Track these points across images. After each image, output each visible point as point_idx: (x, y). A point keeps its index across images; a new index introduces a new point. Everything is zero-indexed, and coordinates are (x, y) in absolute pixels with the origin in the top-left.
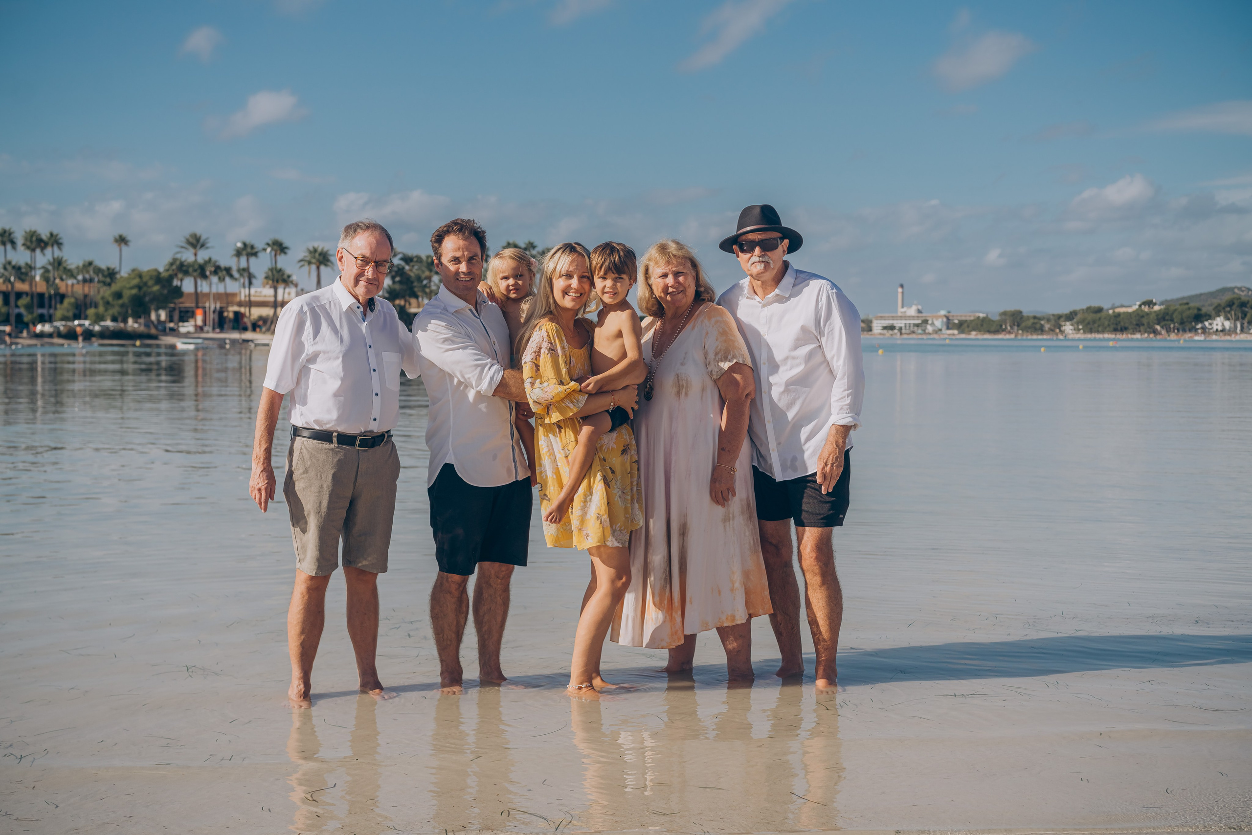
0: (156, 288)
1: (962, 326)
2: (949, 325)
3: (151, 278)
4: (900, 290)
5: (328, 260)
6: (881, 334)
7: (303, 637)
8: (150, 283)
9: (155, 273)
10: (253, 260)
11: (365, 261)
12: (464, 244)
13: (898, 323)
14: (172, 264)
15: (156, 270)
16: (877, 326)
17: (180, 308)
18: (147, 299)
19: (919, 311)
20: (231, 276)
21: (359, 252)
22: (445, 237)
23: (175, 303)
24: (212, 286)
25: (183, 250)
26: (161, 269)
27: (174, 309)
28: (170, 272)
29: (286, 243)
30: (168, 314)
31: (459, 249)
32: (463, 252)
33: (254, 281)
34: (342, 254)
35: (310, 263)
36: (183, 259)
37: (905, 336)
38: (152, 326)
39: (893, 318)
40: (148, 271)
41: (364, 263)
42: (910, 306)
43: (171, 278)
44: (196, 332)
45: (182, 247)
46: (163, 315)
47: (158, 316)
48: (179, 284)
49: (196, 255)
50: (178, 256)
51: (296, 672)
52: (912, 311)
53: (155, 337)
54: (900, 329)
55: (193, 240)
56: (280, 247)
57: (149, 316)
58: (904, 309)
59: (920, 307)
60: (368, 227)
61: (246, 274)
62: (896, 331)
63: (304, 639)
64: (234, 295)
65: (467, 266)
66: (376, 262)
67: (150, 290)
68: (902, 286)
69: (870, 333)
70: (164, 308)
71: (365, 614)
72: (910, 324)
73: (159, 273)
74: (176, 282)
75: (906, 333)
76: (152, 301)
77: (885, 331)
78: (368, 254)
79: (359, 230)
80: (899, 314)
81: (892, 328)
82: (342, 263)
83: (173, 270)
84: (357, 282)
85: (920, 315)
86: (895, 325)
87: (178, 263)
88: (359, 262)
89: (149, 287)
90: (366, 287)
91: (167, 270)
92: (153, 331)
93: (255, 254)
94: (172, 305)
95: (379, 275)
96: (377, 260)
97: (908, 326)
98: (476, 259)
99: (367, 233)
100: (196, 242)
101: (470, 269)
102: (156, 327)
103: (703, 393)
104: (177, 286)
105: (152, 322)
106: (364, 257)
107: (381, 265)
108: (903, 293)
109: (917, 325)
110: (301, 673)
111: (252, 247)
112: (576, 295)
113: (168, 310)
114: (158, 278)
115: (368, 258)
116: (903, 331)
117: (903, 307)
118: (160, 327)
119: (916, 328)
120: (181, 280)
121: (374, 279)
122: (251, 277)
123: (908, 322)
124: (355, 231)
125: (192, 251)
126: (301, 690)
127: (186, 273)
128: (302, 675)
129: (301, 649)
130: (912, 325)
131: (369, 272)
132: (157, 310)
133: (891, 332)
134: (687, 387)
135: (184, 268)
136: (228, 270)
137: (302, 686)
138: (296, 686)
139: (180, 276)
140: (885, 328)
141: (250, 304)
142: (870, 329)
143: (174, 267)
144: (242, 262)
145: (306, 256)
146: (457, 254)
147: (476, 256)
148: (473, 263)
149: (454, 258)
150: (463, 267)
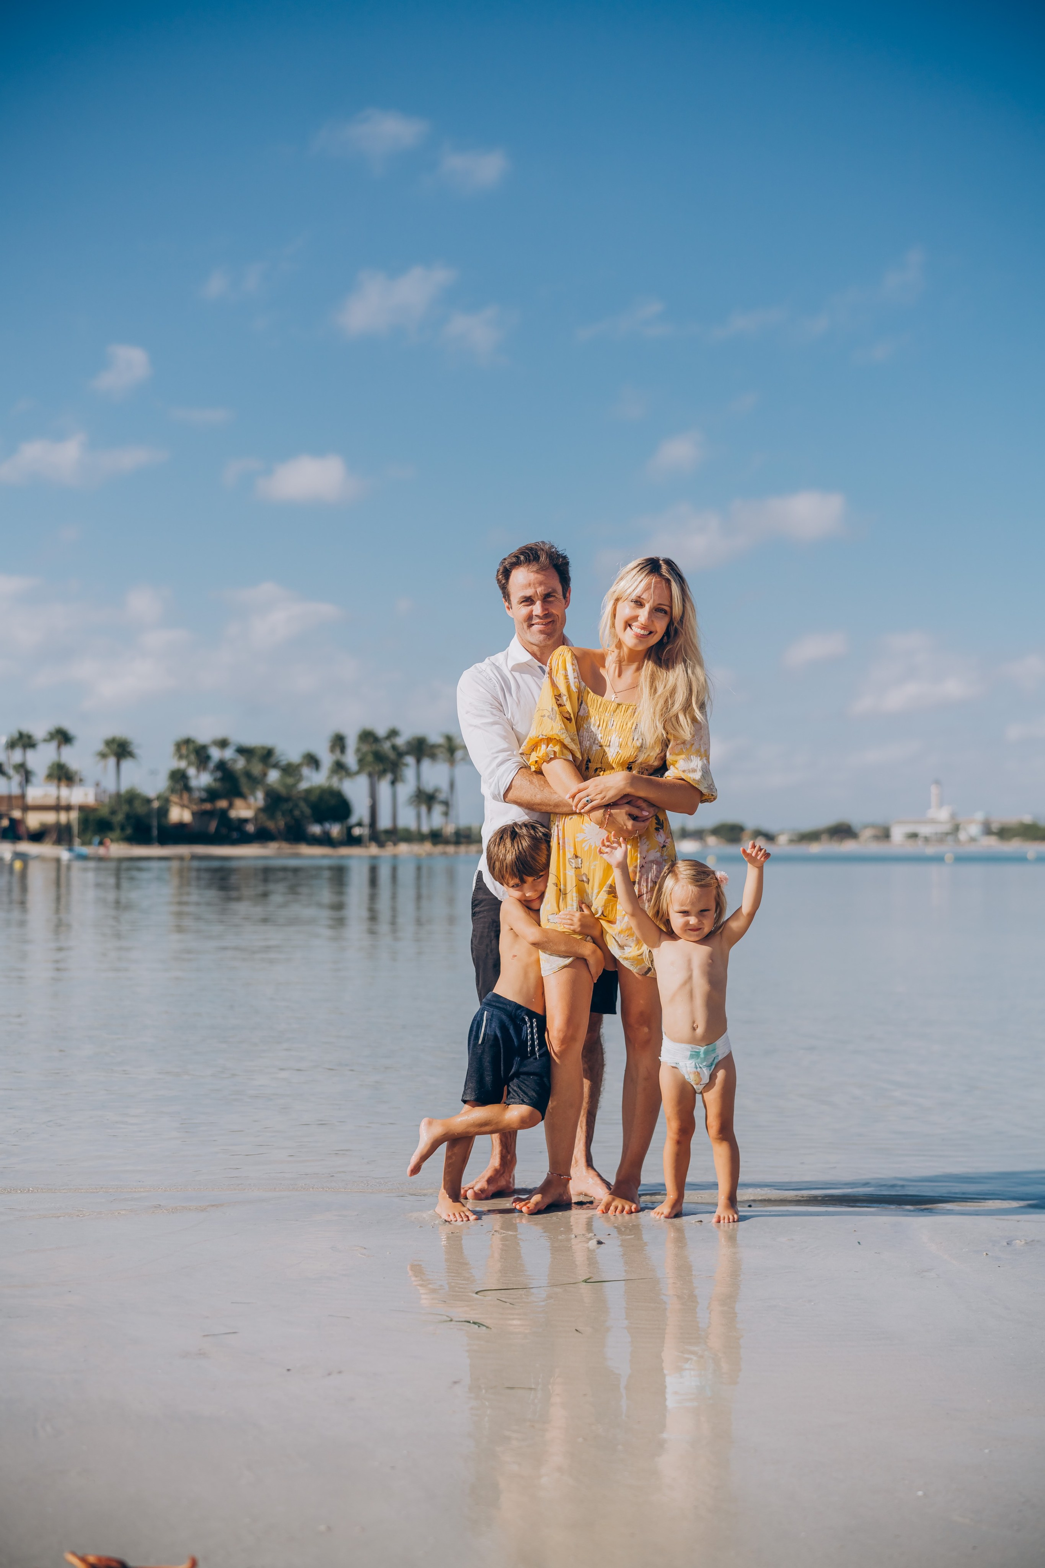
1: (1004, 833)
2: (988, 831)
4: (934, 788)
5: (129, 752)
10: (29, 751)
12: (536, 578)
16: (898, 833)
20: (2, 773)
22: (513, 571)
31: (530, 585)
32: (535, 588)
33: (31, 779)
35: (104, 757)
56: (63, 737)
61: (22, 771)
64: (10, 798)
65: (542, 606)
68: (937, 782)
69: (885, 843)
81: (914, 836)
86: (921, 832)
93: (32, 745)
97: (936, 833)
98: (554, 596)
101: (547, 609)
108: (939, 789)
111: (28, 736)
112: (642, 632)
122: (28, 775)
140: (908, 836)
141: (26, 808)
142: (887, 838)
144: (17, 756)
145: (101, 747)
146: (529, 592)
147: (554, 591)
148: (550, 602)
149: (525, 597)
150: (537, 609)
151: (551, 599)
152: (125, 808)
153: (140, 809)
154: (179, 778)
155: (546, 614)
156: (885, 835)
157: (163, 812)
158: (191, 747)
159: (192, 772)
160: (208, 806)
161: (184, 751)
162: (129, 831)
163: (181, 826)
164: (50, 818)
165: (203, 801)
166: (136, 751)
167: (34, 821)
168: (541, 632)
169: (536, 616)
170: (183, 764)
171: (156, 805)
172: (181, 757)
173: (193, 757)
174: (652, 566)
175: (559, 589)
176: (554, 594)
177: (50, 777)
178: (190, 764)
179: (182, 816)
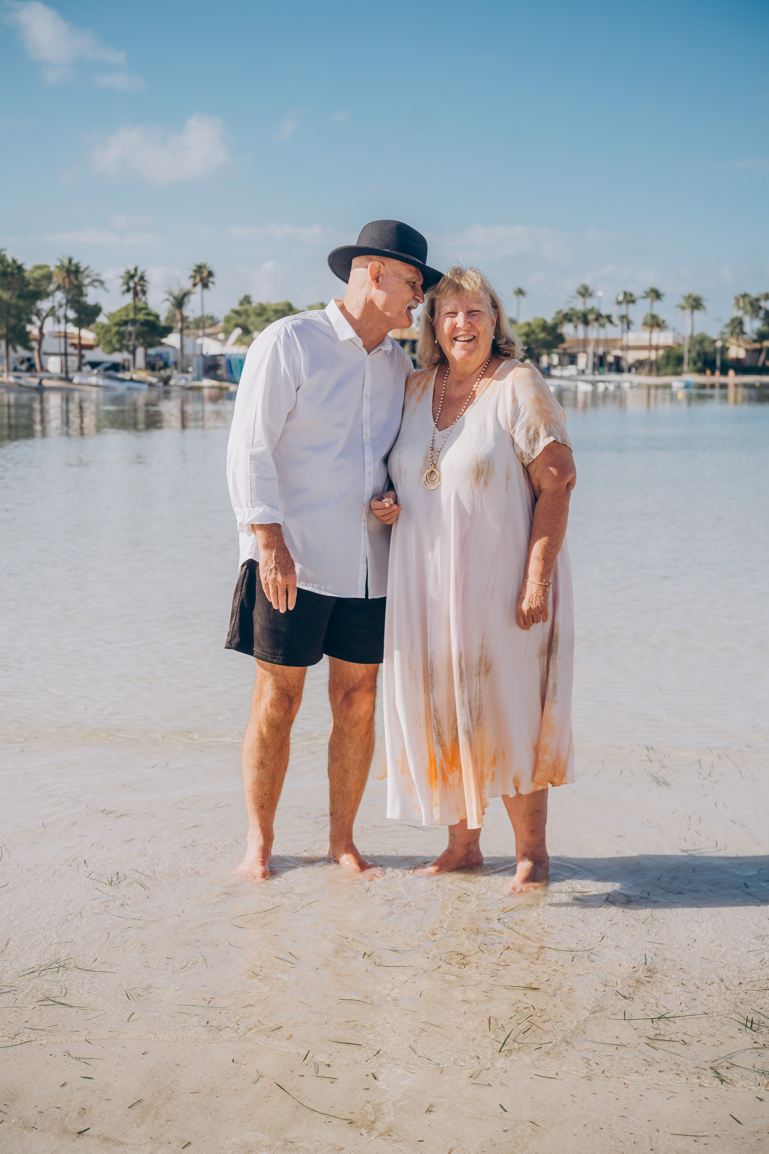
0: (542, 335)
3: (538, 326)
5: (701, 305)
8: (537, 331)
9: (541, 322)
10: (631, 306)
14: (559, 313)
15: (544, 320)
17: (567, 352)
18: (536, 345)
20: (611, 322)
24: (594, 332)
25: (572, 300)
26: (549, 319)
27: (562, 354)
28: (557, 321)
29: (661, 290)
30: (558, 358)
33: (631, 326)
35: (683, 308)
36: (571, 308)
40: (536, 321)
43: (555, 327)
44: (578, 374)
45: (572, 297)
46: (553, 359)
47: (550, 360)
48: (563, 330)
49: (584, 303)
55: (582, 290)
56: (656, 294)
61: (625, 321)
64: (615, 340)
67: (537, 337)
70: (553, 353)
73: (547, 322)
74: (560, 330)
76: (539, 348)
83: (559, 319)
87: (566, 312)
89: (537, 334)
91: (554, 319)
93: (633, 302)
94: (560, 350)
100: (585, 292)
103: (507, 482)
104: (560, 333)
111: (631, 295)
114: (545, 327)
120: (565, 327)
122: (629, 323)
125: (581, 299)
127: (570, 320)
134: (488, 473)
135: (571, 316)
136: (609, 318)
139: (565, 323)
141: (628, 348)
143: (561, 316)
144: (623, 310)
145: (681, 302)
152: (698, 347)
153: (709, 348)
154: (737, 325)
157: (724, 350)
158: (747, 300)
159: (747, 319)
160: (757, 346)
161: (741, 304)
162: (699, 365)
163: (738, 360)
164: (643, 355)
165: (755, 341)
166: (705, 304)
167: (631, 357)
170: (740, 314)
171: (719, 344)
172: (739, 308)
173: (748, 307)
177: (645, 324)
178: (746, 313)
179: (737, 353)
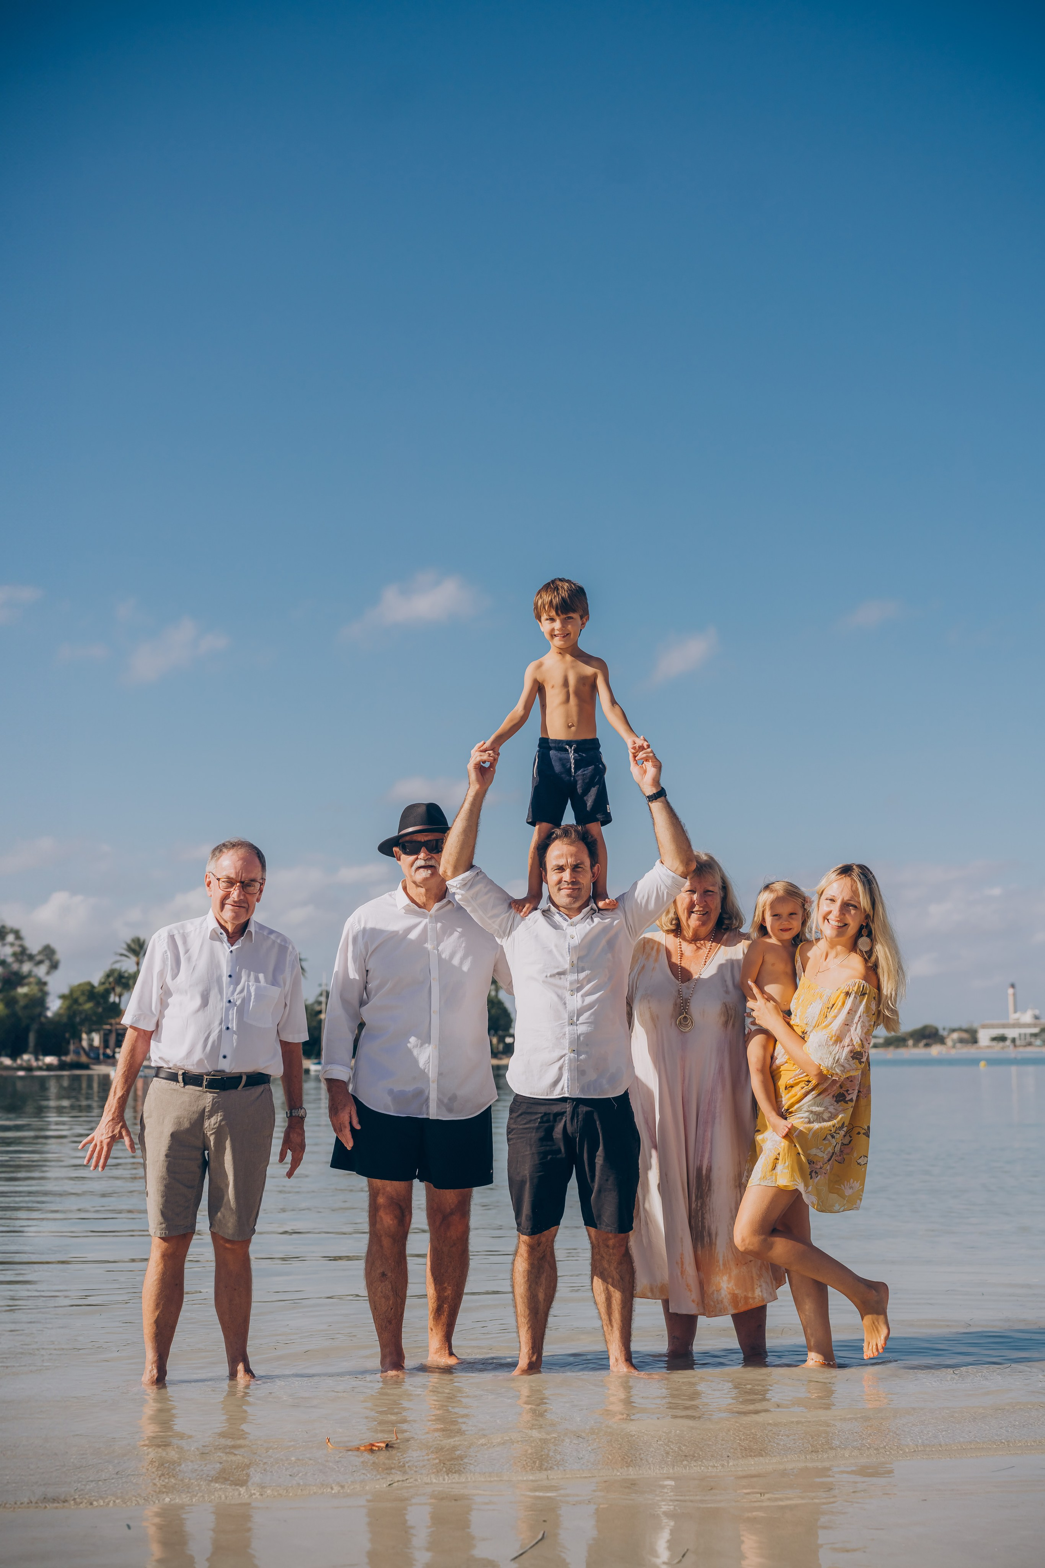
0: (88, 1006)
3: (83, 993)
4: (1011, 991)
6: (988, 1047)
7: (157, 1314)
8: (82, 1000)
9: (88, 988)
11: (231, 882)
13: (1011, 1033)
14: (108, 976)
15: (90, 984)
16: (984, 1037)
17: (117, 1030)
18: (78, 1019)
19: (1036, 1018)
21: (224, 873)
23: (111, 1024)
25: (124, 958)
26: (96, 982)
27: (110, 1031)
28: (107, 986)
30: (102, 1038)
34: (210, 879)
36: (123, 969)
37: (1021, 1049)
38: (82, 1053)
39: (1004, 1026)
40: (80, 985)
41: (229, 885)
42: (1024, 1011)
43: (107, 993)
45: (122, 955)
46: (97, 1040)
47: (91, 1040)
48: (117, 1000)
50: (117, 966)
51: (150, 1355)
52: (1027, 1017)
53: (86, 1067)
54: (1014, 1040)
55: (135, 946)
57: (80, 1040)
58: (1017, 1015)
59: (1037, 1012)
60: (234, 845)
62: (1008, 1043)
63: (158, 1315)
65: (571, 875)
66: (242, 882)
67: (81, 1008)
68: (1013, 986)
69: (975, 1046)
70: (97, 1031)
71: (235, 1289)
72: (1025, 1035)
73: (93, 987)
74: (113, 998)
75: (1020, 1046)
76: (82, 1022)
77: (994, 1043)
78: (233, 876)
79: (225, 850)
80: (1011, 1021)
81: (1002, 1039)
82: (210, 889)
83: (110, 983)
84: (222, 905)
85: (1037, 1021)
86: (1006, 1036)
87: (116, 974)
88: (224, 884)
89: (80, 1005)
90: (233, 911)
91: (103, 983)
92: (84, 1059)
94: (108, 1027)
95: (247, 896)
96: (243, 880)
97: (1023, 1037)
99: (231, 852)
101: (574, 878)
102: (87, 1054)
104: (114, 1003)
105: (83, 1049)
106: (228, 878)
107: (250, 886)
108: (1014, 995)
109: (1035, 1035)
110: (154, 1356)
112: (837, 924)
113: (102, 1032)
114: (91, 993)
115: (232, 878)
116: (1018, 1042)
117: (1015, 1011)
118: (92, 1055)
119: (1033, 1040)
120: (120, 996)
121: (240, 901)
123: (1023, 1031)
124: (221, 851)
125: (134, 959)
126: (154, 1376)
128: (155, 1358)
129: (155, 1328)
130: (1028, 1037)
131: (235, 893)
132: (89, 1033)
133: (1001, 1044)
135: (124, 980)
137: (155, 1371)
138: (150, 1371)
139: (118, 990)
140: (994, 1039)
142: (975, 1041)
143: (111, 979)
146: (562, 862)
147: (582, 863)
148: (579, 872)
149: (558, 866)
150: (566, 875)
151: (579, 869)
155: (573, 882)
156: (972, 1037)
168: (569, 896)
169: (565, 881)
174: (846, 870)
175: (587, 862)
176: (581, 866)
